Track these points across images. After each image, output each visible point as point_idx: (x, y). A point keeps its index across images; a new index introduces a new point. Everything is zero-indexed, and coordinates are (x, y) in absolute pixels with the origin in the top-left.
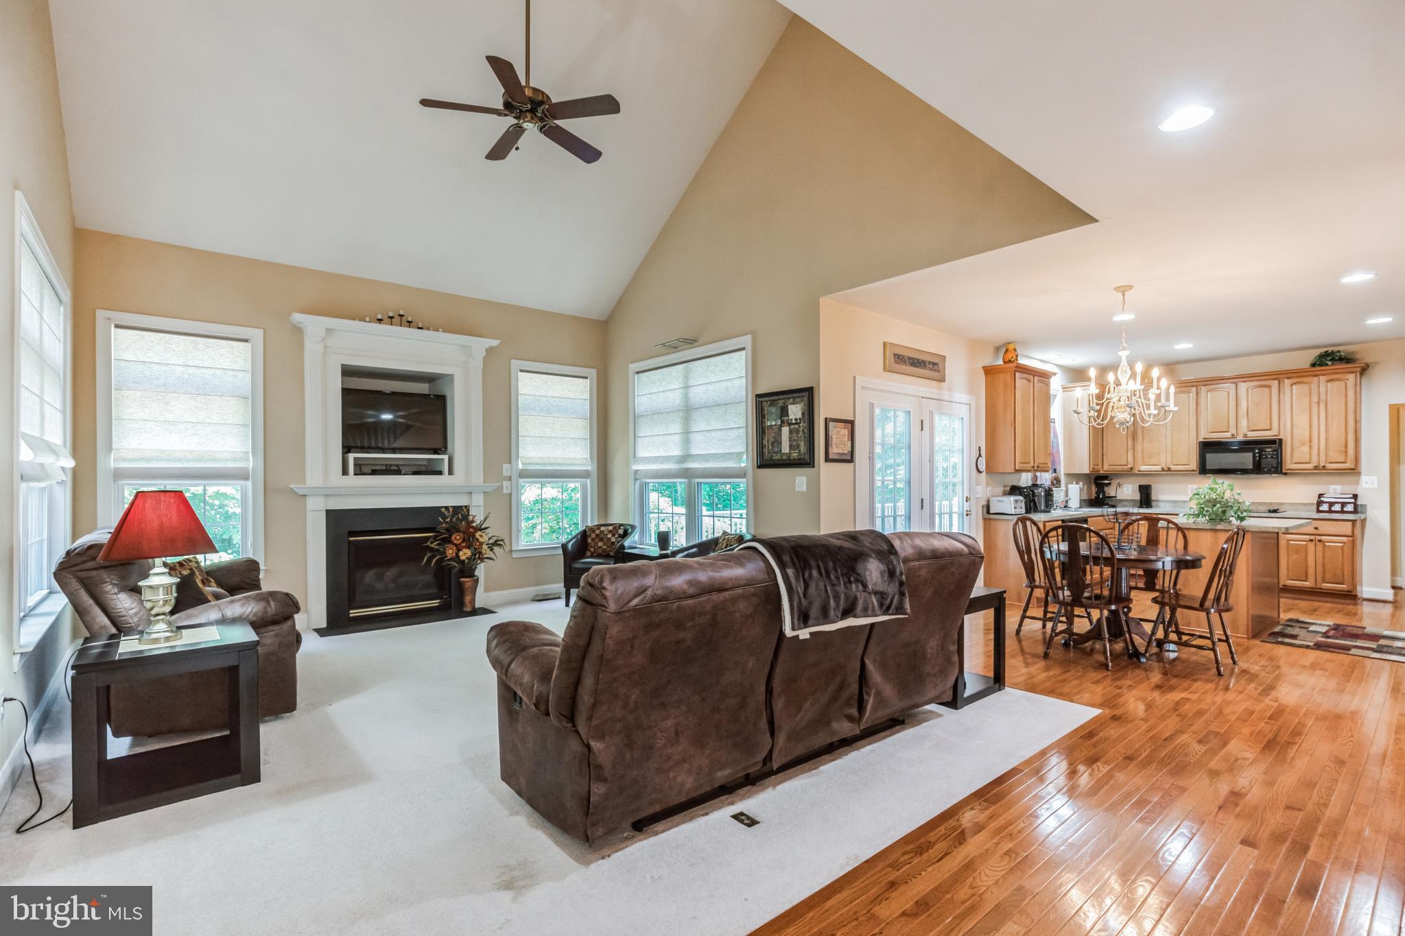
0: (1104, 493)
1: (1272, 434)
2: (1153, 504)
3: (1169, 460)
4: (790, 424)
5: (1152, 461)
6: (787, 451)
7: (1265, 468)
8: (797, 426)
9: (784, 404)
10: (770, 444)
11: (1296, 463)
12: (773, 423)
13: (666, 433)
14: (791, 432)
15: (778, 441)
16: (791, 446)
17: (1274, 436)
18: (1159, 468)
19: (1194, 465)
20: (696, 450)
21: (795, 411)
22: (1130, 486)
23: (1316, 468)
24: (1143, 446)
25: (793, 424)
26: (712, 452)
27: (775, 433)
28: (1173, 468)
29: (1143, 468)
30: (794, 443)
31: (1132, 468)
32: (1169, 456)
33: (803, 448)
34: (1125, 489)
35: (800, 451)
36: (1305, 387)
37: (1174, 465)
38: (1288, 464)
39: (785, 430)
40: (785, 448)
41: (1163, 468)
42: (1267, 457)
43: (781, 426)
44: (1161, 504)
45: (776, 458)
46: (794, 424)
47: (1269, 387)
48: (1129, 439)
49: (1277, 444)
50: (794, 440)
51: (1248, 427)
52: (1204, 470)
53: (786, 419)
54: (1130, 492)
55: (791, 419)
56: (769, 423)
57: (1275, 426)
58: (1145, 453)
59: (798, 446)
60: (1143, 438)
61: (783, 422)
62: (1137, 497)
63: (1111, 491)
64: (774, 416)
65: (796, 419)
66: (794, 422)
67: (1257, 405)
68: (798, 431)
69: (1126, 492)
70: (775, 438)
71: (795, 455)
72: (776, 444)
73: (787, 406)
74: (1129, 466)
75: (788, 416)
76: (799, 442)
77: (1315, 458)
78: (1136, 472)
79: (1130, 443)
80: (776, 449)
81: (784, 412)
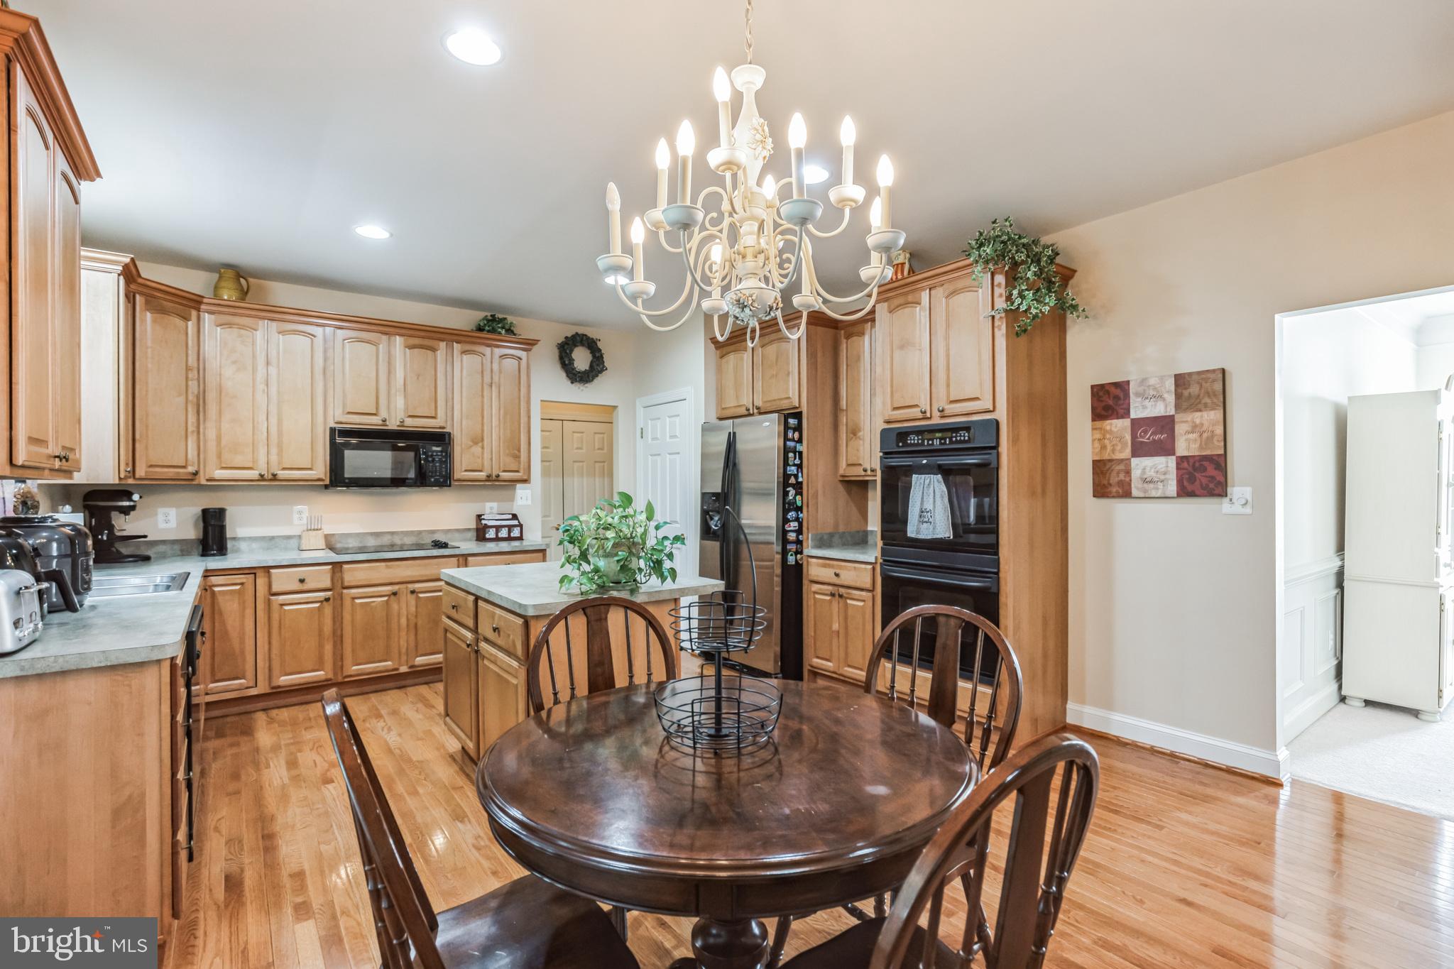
0: (111, 528)
1: (438, 425)
2: (229, 544)
3: (274, 458)
5: (239, 460)
7: (432, 477)
11: (466, 471)
17: (440, 428)
18: (253, 474)
19: (321, 470)
22: (172, 513)
23: (489, 478)
24: (219, 429)
28: (282, 474)
29: (219, 474)
31: (196, 474)
32: (274, 450)
34: (160, 517)
36: (477, 359)
37: (284, 469)
38: (460, 471)
41: (262, 476)
42: (433, 460)
44: (243, 546)
47: (434, 350)
48: (190, 409)
49: (442, 438)
51: (406, 409)
52: (338, 479)
54: (173, 524)
57: (441, 413)
58: (223, 443)
60: (220, 413)
62: (191, 532)
63: (125, 525)
67: (418, 376)
69: (162, 525)
74: (191, 469)
77: (487, 463)
78: (203, 482)
79: (192, 419)
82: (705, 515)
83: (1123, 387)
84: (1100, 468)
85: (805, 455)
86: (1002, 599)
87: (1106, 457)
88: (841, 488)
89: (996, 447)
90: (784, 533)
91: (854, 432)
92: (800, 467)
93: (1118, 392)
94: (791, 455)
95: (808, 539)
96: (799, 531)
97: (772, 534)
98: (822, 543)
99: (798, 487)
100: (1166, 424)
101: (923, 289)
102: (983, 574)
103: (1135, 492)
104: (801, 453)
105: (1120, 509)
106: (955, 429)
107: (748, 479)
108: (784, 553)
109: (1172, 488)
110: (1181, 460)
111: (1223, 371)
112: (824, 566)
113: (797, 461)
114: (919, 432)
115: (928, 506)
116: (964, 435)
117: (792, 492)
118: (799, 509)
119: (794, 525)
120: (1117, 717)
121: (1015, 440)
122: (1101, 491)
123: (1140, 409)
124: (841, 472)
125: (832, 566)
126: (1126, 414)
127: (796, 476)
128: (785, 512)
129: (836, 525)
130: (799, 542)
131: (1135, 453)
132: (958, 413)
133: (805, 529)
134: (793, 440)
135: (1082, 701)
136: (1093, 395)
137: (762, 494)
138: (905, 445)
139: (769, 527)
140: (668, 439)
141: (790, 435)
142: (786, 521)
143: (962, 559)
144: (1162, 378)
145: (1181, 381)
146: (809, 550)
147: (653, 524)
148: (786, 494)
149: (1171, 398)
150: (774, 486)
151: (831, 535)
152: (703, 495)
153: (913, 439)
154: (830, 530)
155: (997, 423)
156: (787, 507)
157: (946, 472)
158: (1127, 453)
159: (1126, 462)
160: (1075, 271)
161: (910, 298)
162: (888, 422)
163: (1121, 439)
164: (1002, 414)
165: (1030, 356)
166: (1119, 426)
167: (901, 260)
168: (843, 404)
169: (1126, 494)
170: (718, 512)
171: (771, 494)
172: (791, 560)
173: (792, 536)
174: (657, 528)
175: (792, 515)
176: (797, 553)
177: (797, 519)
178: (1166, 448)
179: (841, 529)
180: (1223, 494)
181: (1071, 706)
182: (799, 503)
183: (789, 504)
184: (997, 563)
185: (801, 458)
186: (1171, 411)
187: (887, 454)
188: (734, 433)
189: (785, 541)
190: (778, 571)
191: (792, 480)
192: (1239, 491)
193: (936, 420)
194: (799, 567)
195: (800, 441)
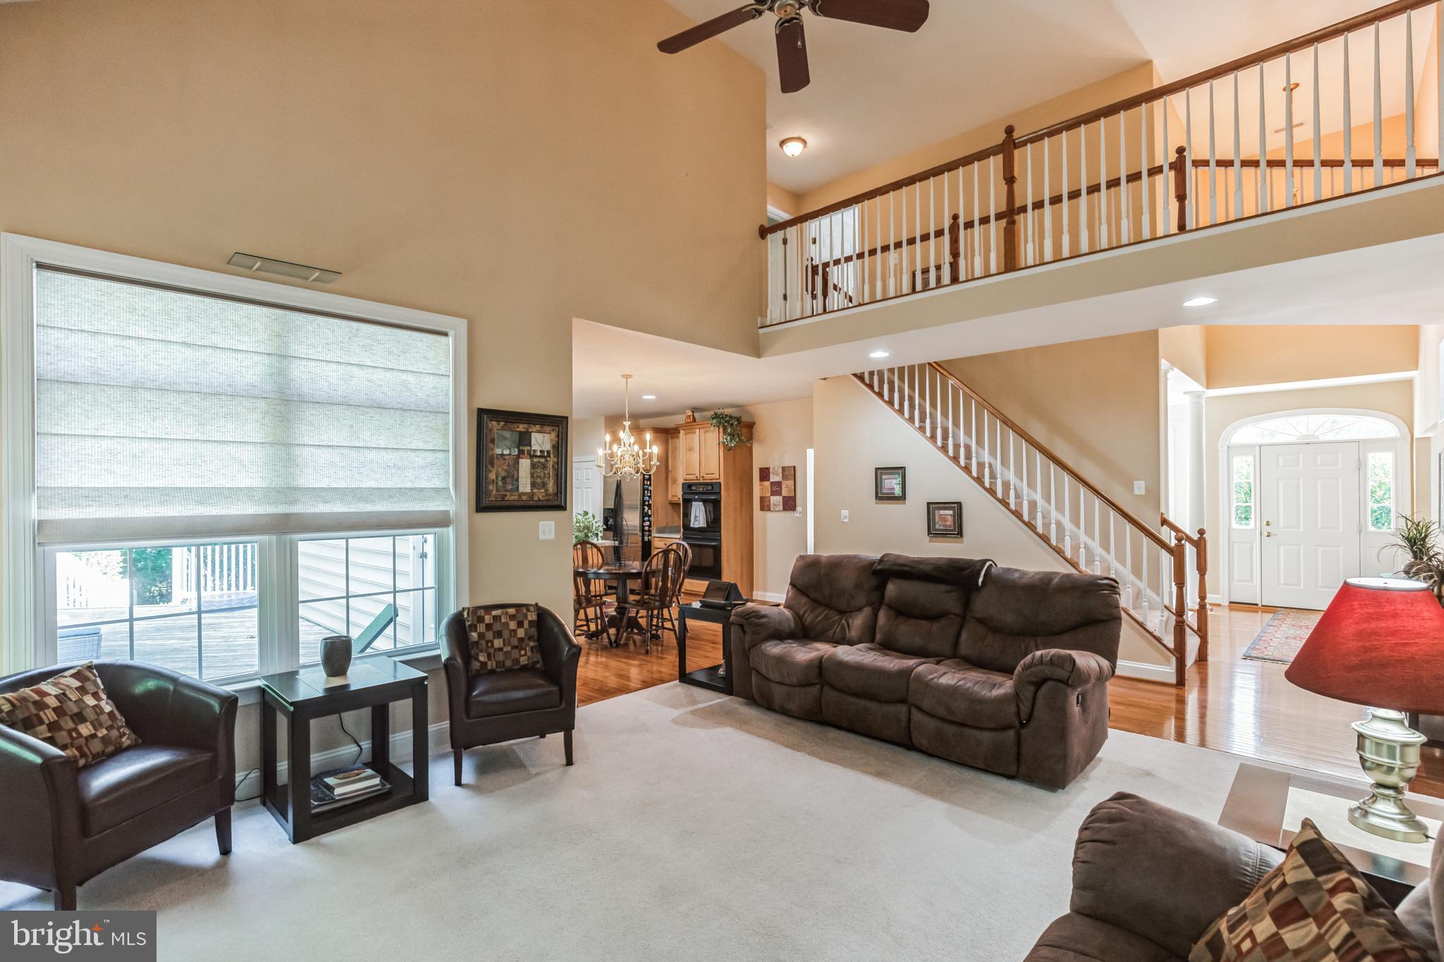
4: (532, 456)
6: (528, 489)
8: (543, 460)
9: (527, 429)
10: (500, 479)
12: (506, 452)
13: (197, 436)
14: (533, 466)
15: (513, 476)
16: (533, 485)
20: (308, 479)
21: (541, 441)
25: (536, 456)
26: (366, 485)
27: (509, 466)
30: (539, 480)
33: (551, 486)
35: (546, 490)
39: (525, 464)
40: (525, 486)
43: (518, 457)
45: (512, 498)
46: (539, 457)
50: (538, 477)
53: (526, 448)
55: (534, 451)
56: (499, 451)
59: (544, 485)
61: (521, 452)
64: (508, 443)
65: (541, 451)
66: (538, 454)
68: (544, 467)
70: (507, 471)
71: (540, 494)
72: (509, 480)
73: (531, 432)
75: (530, 445)
76: (546, 479)
80: (509, 487)
81: (524, 439)
82: (606, 521)
83: (768, 469)
84: (762, 499)
85: (652, 492)
86: (722, 550)
87: (764, 495)
88: (670, 506)
89: (720, 493)
90: (643, 527)
91: (675, 481)
92: (650, 497)
93: (767, 471)
94: (646, 492)
95: (654, 529)
96: (650, 526)
97: (637, 530)
98: (660, 531)
99: (649, 506)
100: (779, 484)
101: (697, 428)
102: (715, 540)
103: (772, 509)
104: (650, 491)
105: (768, 514)
106: (707, 484)
107: (627, 500)
108: (643, 536)
109: (781, 508)
110: (784, 497)
111: (794, 467)
112: (661, 541)
113: (649, 494)
114: (695, 484)
115: (698, 514)
116: (710, 488)
117: (646, 508)
118: (650, 516)
119: (647, 523)
120: (768, 594)
121: (727, 489)
122: (762, 509)
123: (774, 478)
124: (669, 499)
125: (663, 541)
126: (769, 480)
127: (648, 501)
128: (643, 517)
129: (667, 524)
130: (650, 531)
131: (772, 495)
132: (708, 478)
133: (652, 525)
134: (647, 485)
135: (758, 590)
136: (760, 472)
137: (632, 508)
138: (691, 490)
139: (635, 526)
140: (585, 481)
141: (646, 483)
142: (644, 521)
143: (709, 535)
144: (778, 468)
145: (784, 469)
146: (654, 534)
147: (595, 521)
148: (644, 509)
149: (781, 475)
150: (639, 503)
151: (665, 527)
152: (605, 510)
153: (694, 488)
154: (664, 525)
155: (720, 483)
156: (644, 515)
157: (705, 501)
158: (769, 494)
159: (769, 497)
160: (754, 423)
161: (692, 431)
162: (685, 480)
163: (768, 489)
164: (722, 481)
165: (734, 457)
166: (767, 484)
167: (689, 414)
168: (670, 468)
169: (769, 510)
170: (612, 518)
171: (637, 508)
172: (646, 539)
173: (647, 528)
174: (596, 522)
175: (646, 518)
176: (649, 536)
177: (649, 521)
178: (779, 493)
179: (670, 525)
180: (795, 510)
181: (754, 592)
182: (650, 513)
183: (645, 514)
184: (720, 536)
185: (650, 493)
186: (781, 480)
187: (684, 493)
188: (620, 481)
189: (643, 530)
190: (640, 544)
191: (647, 503)
192: (799, 509)
193: (701, 481)
194: (650, 542)
195: (650, 485)
